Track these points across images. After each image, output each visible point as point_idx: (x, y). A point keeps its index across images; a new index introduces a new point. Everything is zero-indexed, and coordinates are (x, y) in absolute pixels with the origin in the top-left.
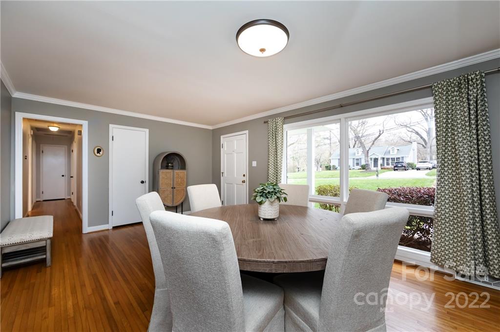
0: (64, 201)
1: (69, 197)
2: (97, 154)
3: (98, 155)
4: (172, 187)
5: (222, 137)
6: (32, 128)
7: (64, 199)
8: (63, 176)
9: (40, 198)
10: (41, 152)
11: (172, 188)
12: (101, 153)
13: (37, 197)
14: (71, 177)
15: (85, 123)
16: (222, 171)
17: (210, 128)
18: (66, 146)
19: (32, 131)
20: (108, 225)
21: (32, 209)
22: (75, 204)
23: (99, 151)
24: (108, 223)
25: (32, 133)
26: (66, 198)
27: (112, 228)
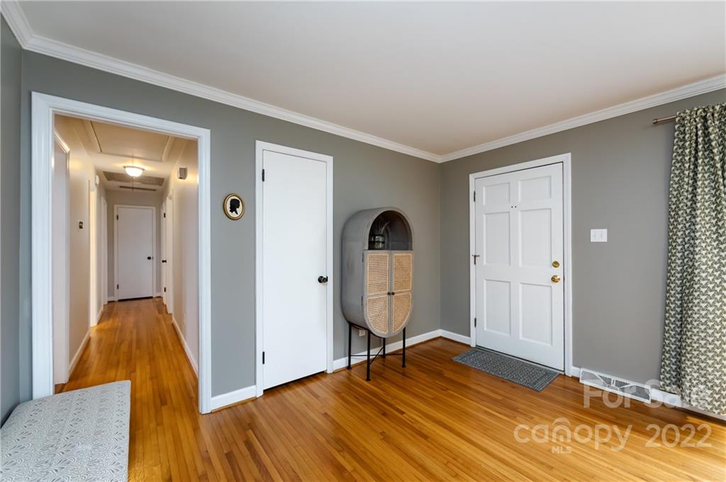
0: (151, 300)
1: (158, 295)
2: (230, 213)
3: (233, 215)
4: (387, 291)
5: (472, 177)
6: (98, 172)
7: (151, 298)
8: (149, 258)
9: (113, 295)
10: (115, 217)
11: (389, 294)
12: (239, 210)
13: (109, 295)
14: (163, 261)
15: (204, 136)
16: (472, 252)
17: (439, 159)
18: (154, 208)
19: (97, 177)
20: (254, 387)
21: (99, 323)
22: (170, 310)
23: (235, 205)
24: (255, 383)
25: (98, 182)
26: (154, 296)
27: (262, 393)
